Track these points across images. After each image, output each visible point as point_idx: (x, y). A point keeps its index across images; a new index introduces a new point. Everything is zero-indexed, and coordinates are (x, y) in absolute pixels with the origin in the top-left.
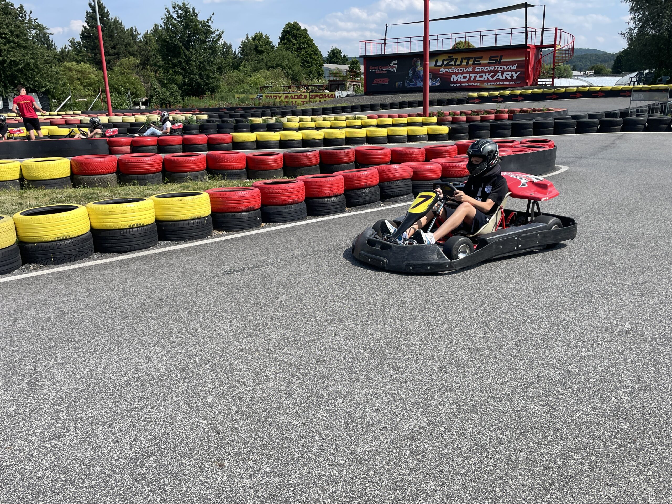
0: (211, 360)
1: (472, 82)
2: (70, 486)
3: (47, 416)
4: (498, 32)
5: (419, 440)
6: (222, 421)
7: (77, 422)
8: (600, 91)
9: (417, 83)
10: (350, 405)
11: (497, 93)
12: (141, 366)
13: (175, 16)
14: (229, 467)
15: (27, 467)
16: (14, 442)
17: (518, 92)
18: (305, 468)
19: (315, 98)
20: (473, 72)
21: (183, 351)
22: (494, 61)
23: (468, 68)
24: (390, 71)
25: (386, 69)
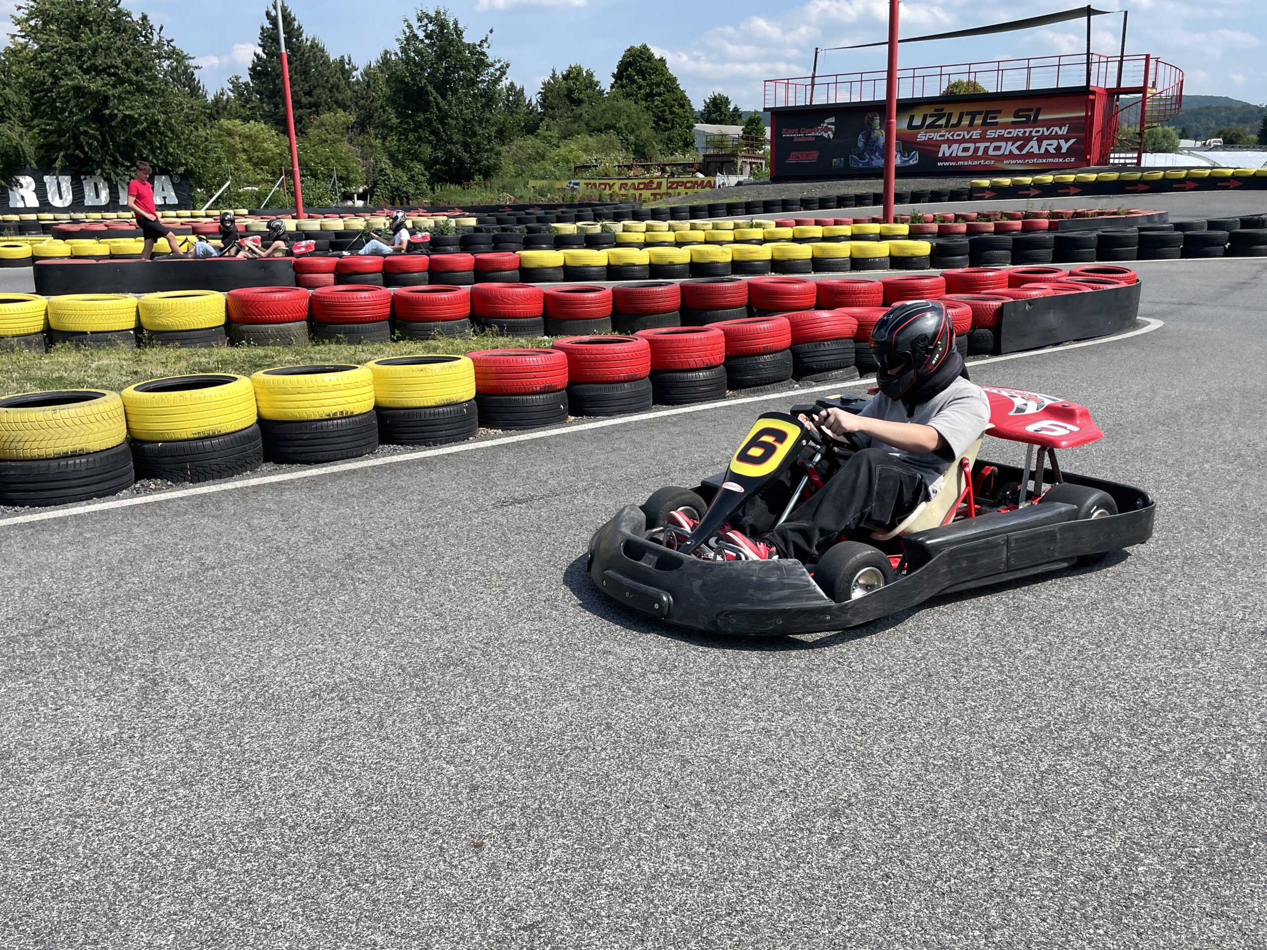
0: (467, 659)
1: (980, 158)
2: (208, 870)
3: (171, 746)
4: (1032, 63)
5: (847, 817)
6: (482, 768)
7: (223, 759)
8: (1234, 177)
9: (872, 159)
10: (719, 749)
11: (1028, 180)
12: (341, 664)
13: (421, 35)
14: (493, 849)
15: (133, 833)
16: (112, 790)
17: (1071, 178)
18: (631, 857)
19: (677, 188)
20: (983, 139)
21: (417, 640)
22: (1024, 119)
23: (972, 132)
24: (822, 136)
25: (813, 134)
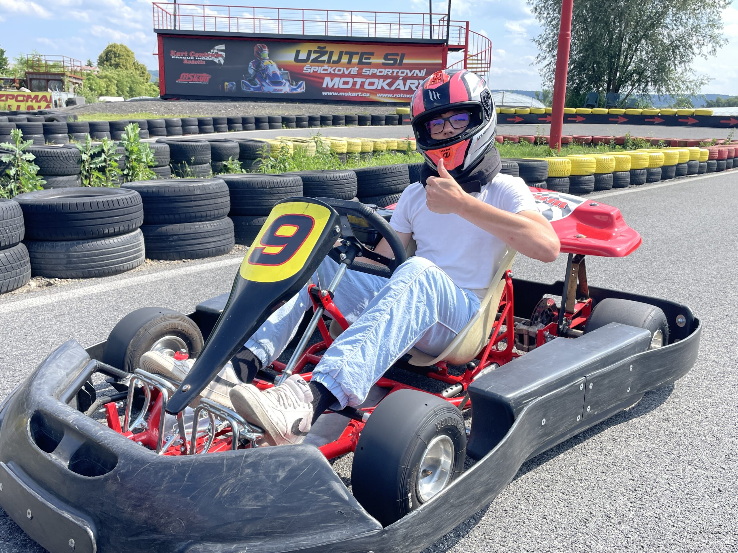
1: (358, 91)
9: (263, 85)
20: (359, 75)
22: (392, 62)
23: (350, 69)
24: (212, 61)
25: (203, 58)
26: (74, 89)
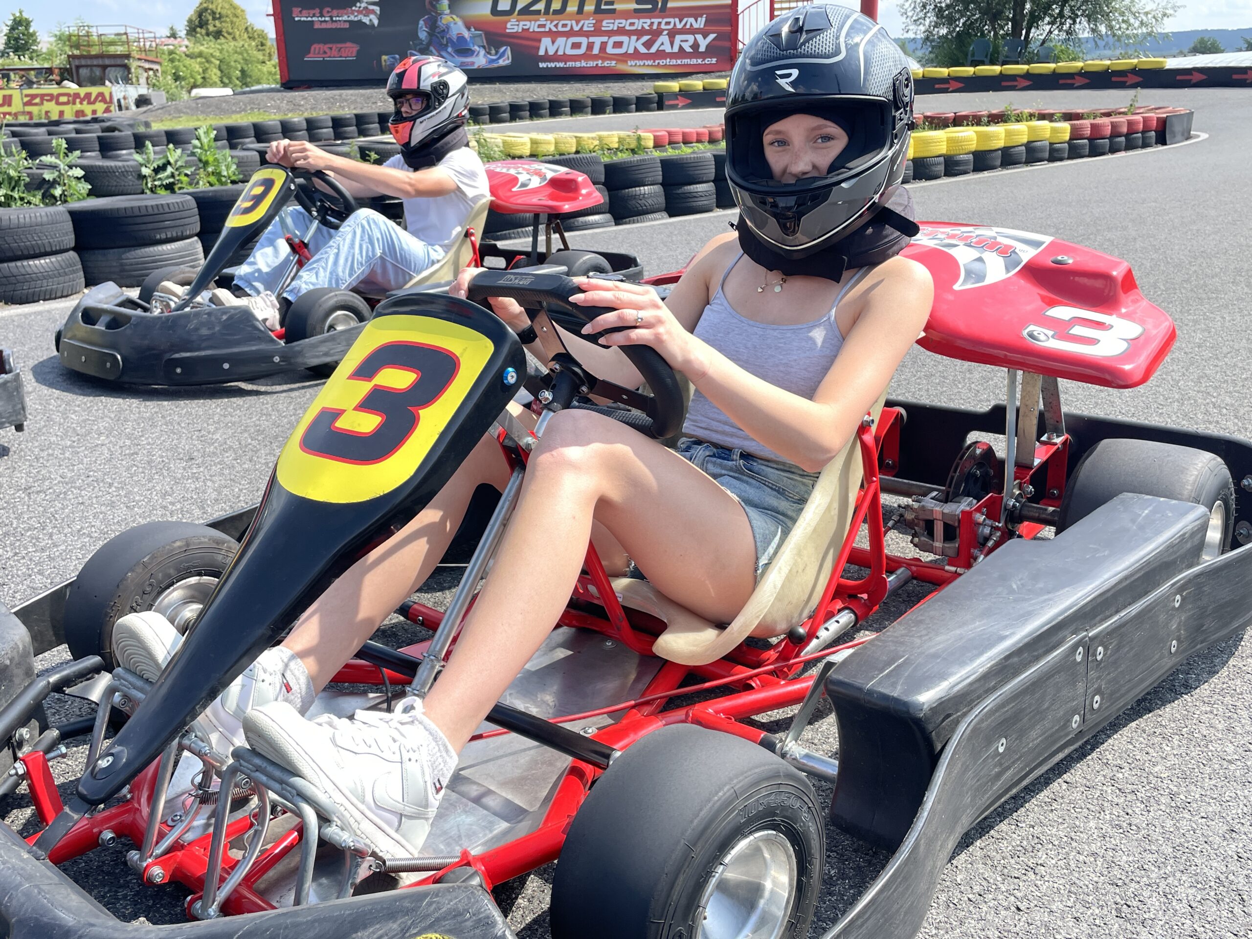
1: (596, 57)
19: (42, 103)
20: (598, 31)
22: (650, 6)
23: (582, 22)
24: (360, 21)
25: (345, 17)
26: (147, 78)
